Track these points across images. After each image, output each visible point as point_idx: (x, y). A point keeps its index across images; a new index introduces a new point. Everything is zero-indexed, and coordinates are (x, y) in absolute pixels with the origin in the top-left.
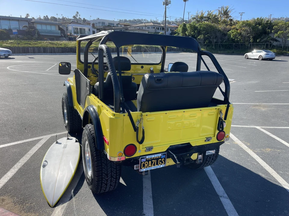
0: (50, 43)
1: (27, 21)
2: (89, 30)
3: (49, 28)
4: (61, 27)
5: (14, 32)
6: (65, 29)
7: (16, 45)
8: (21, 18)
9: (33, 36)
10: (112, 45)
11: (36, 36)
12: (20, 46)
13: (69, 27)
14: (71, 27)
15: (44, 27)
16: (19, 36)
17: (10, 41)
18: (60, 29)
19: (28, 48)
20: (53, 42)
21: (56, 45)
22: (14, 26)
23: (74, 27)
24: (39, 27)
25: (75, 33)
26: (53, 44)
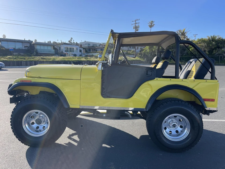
0: (42, 58)
1: (29, 43)
2: (77, 49)
3: (46, 48)
4: (55, 47)
5: (11, 49)
6: (58, 49)
7: (12, 60)
8: (25, 40)
9: (32, 54)
10: (92, 59)
11: (35, 53)
12: (15, 60)
13: (61, 47)
14: (63, 47)
15: (42, 47)
16: (21, 53)
17: (8, 57)
18: (54, 48)
19: (21, 62)
20: (44, 57)
21: (46, 59)
22: (19, 46)
23: (65, 47)
24: (38, 47)
25: (65, 51)
26: (44, 59)
